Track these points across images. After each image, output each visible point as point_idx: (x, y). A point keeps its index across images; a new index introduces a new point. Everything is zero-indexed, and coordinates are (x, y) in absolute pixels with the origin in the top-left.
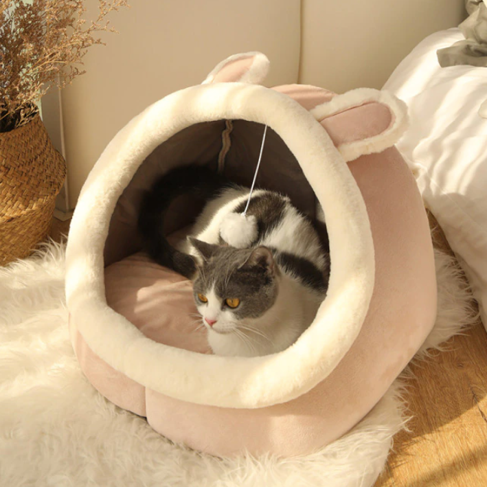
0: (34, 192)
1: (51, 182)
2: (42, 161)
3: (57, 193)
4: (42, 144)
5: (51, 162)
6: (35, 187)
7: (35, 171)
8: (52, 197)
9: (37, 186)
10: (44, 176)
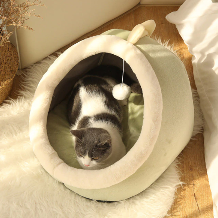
0: (3, 78)
1: (11, 71)
2: (6, 61)
3: (14, 76)
4: (6, 53)
5: (11, 59)
6: (3, 75)
7: (3, 68)
8: (12, 79)
9: (4, 75)
10: (8, 68)
